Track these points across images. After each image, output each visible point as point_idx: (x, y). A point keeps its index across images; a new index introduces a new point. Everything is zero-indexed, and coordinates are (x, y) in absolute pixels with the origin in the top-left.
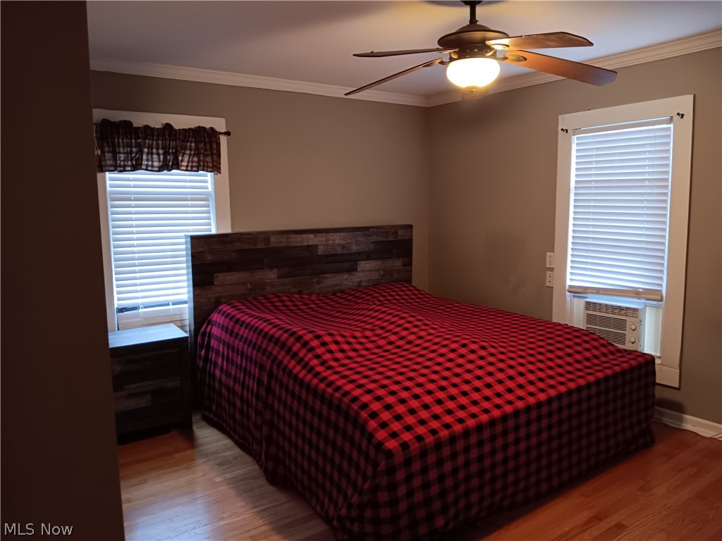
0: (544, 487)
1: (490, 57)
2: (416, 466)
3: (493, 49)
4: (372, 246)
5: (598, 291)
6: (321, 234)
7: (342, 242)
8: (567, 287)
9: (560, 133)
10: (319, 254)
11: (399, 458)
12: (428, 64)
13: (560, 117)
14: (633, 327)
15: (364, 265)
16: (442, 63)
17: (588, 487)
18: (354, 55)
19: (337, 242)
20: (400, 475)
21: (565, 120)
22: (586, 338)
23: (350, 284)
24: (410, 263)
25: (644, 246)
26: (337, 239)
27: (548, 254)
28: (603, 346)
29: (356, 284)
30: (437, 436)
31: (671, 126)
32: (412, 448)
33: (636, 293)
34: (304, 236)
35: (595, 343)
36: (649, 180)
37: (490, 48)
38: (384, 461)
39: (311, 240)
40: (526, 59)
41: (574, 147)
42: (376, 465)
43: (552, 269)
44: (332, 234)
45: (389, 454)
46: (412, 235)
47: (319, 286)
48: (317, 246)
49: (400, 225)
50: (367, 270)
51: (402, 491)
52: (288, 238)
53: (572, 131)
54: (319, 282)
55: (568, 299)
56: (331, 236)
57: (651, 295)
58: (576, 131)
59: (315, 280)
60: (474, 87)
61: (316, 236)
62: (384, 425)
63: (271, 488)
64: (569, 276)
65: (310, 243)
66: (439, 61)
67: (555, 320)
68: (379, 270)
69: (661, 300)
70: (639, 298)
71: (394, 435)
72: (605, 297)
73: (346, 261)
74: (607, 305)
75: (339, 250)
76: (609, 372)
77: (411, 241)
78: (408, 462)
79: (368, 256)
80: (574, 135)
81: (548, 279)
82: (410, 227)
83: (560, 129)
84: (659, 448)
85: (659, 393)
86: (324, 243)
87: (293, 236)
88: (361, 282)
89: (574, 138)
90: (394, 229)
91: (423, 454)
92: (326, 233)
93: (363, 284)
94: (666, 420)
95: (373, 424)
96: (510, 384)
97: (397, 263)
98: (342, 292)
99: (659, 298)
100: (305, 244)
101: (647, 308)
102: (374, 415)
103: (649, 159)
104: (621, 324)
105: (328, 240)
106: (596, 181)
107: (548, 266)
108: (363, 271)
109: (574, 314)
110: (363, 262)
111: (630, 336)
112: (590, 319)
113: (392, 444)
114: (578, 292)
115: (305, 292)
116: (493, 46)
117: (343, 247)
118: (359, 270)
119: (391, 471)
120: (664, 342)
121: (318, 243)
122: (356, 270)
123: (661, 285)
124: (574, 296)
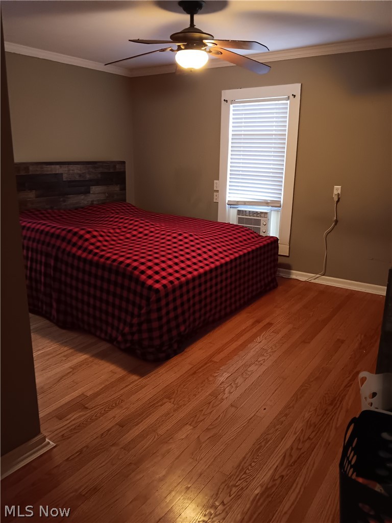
0: (233, 307)
1: (203, 50)
2: (171, 297)
3: (207, 45)
4: (99, 176)
5: (245, 203)
6: (64, 166)
7: (79, 172)
8: (227, 202)
9: (223, 102)
10: (64, 180)
11: (162, 293)
12: (163, 50)
13: (223, 92)
14: (265, 223)
15: (95, 189)
16: (172, 50)
17: (249, 309)
18: (129, 40)
19: (76, 171)
20: (163, 302)
21: (226, 94)
22: (242, 229)
23: (86, 202)
24: (124, 189)
25: (271, 175)
26: (76, 170)
27: (215, 181)
28: (252, 233)
29: (90, 203)
30: (180, 281)
31: (288, 102)
32: (168, 287)
33: (266, 203)
34: (53, 166)
35: (247, 232)
36: (275, 135)
37: (205, 45)
38: (154, 296)
39: (58, 170)
40: (222, 53)
41: (231, 112)
42: (148, 299)
43: (217, 191)
44: (71, 166)
45: (157, 291)
46: (125, 169)
47: (65, 204)
48: (62, 174)
49: (117, 161)
50: (97, 193)
51: (164, 311)
52: (43, 168)
53: (230, 102)
54: (64, 201)
55: (227, 209)
56: (72, 167)
57: (274, 204)
58: (233, 102)
59: (62, 199)
60: (192, 69)
61: (61, 167)
62: (150, 277)
63: (64, 331)
64: (228, 195)
65: (57, 172)
66: (170, 49)
67: (219, 220)
68: (104, 193)
69: (280, 207)
70: (268, 206)
71: (157, 281)
72: (249, 207)
73: (82, 186)
74: (249, 211)
75: (77, 178)
76: (257, 246)
77: (124, 173)
78: (167, 295)
79: (97, 183)
80: (231, 104)
81: (215, 197)
82: (124, 163)
83: (223, 100)
84: (280, 288)
85: (280, 260)
86: (67, 172)
87: (45, 166)
88: (93, 201)
89: (231, 106)
90: (113, 164)
91: (174, 290)
92: (68, 164)
93: (95, 203)
94: (281, 274)
95: (143, 277)
96: (210, 254)
97: (116, 188)
98: (82, 208)
99: (279, 205)
100: (54, 172)
101: (272, 212)
102: (143, 272)
103: (276, 122)
104: (258, 222)
105: (69, 170)
106: (244, 135)
107: (215, 189)
108: (94, 194)
109: (231, 217)
110: (93, 187)
111: (262, 228)
112: (240, 220)
113: (157, 286)
114: (232, 204)
115: (55, 208)
116: (207, 44)
117: (80, 175)
118: (91, 192)
119: (158, 300)
120: (281, 231)
121: (63, 172)
122: (89, 193)
123: (280, 198)
124: (230, 207)
